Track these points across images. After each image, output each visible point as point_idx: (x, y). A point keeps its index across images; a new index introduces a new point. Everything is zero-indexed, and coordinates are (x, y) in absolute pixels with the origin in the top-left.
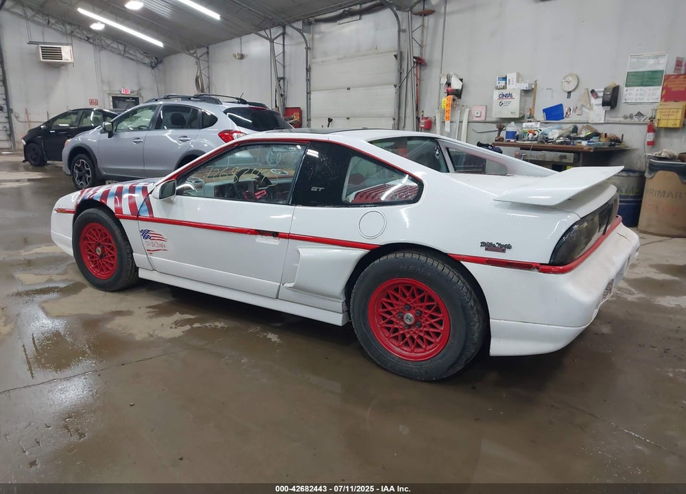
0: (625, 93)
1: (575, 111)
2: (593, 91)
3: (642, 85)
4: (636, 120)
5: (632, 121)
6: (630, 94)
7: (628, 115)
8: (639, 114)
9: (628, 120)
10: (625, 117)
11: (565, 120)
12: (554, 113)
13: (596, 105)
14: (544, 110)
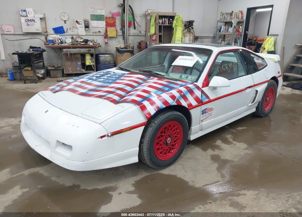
0: (91, 23)
1: (70, 29)
2: (77, 22)
3: (98, 20)
4: (98, 34)
5: (96, 34)
6: (94, 24)
7: (95, 32)
8: (99, 32)
9: (95, 34)
10: (93, 33)
11: (66, 34)
12: (59, 30)
13: (80, 27)
14: (53, 29)
